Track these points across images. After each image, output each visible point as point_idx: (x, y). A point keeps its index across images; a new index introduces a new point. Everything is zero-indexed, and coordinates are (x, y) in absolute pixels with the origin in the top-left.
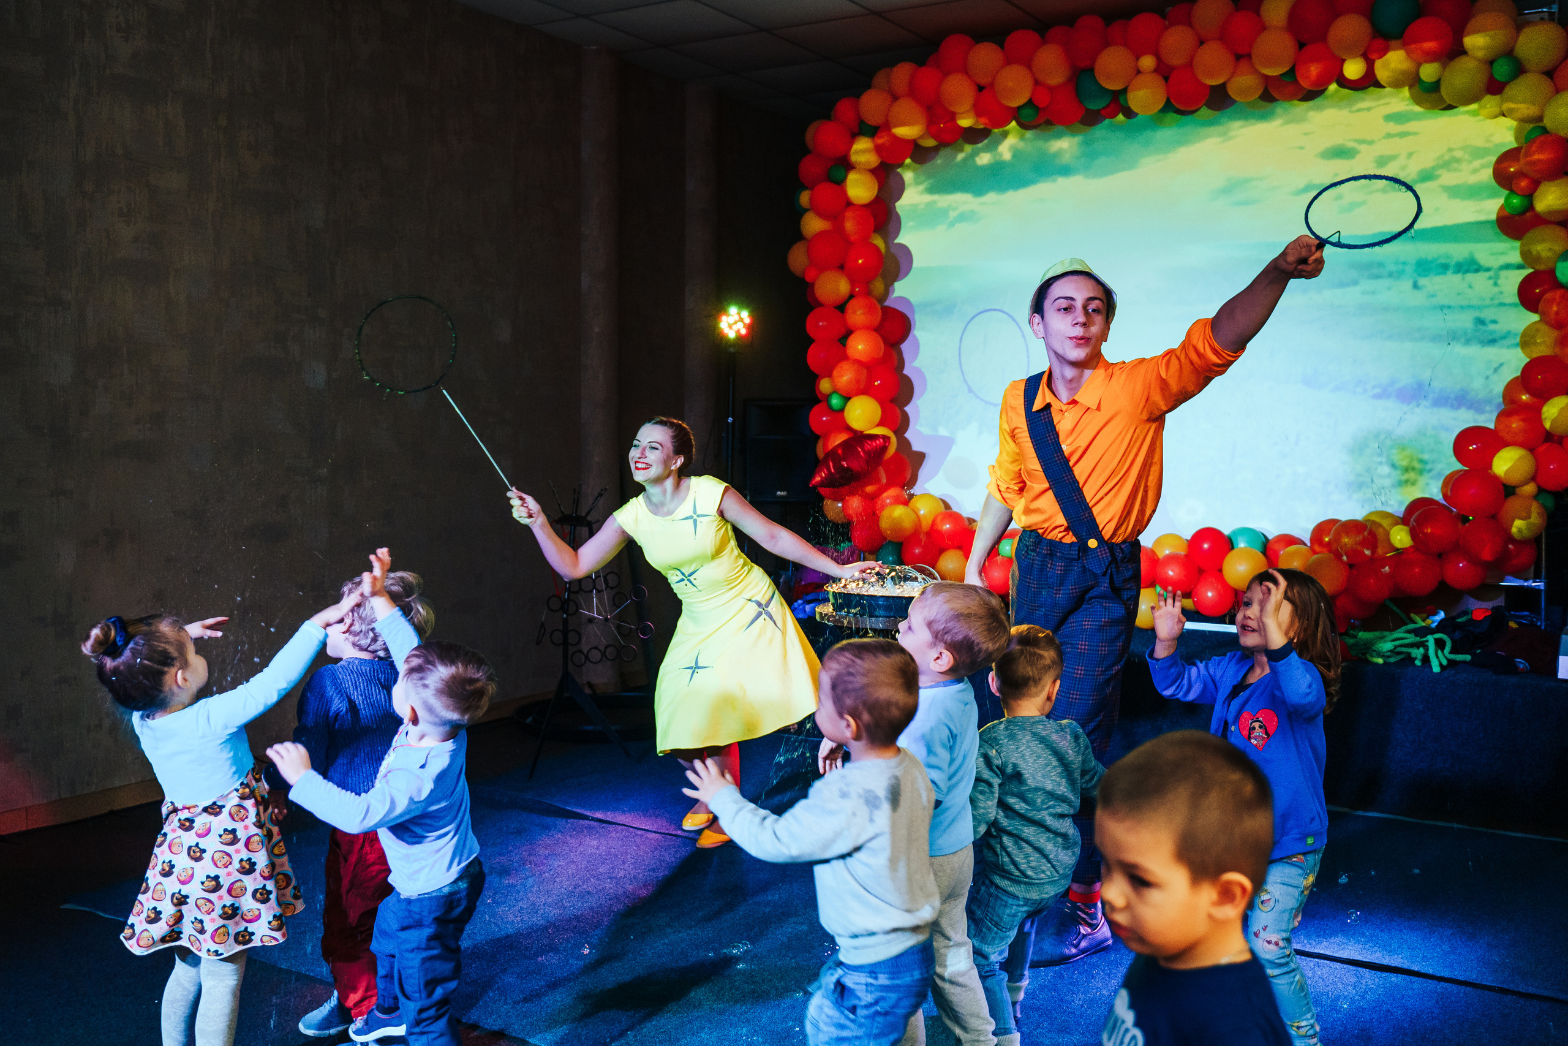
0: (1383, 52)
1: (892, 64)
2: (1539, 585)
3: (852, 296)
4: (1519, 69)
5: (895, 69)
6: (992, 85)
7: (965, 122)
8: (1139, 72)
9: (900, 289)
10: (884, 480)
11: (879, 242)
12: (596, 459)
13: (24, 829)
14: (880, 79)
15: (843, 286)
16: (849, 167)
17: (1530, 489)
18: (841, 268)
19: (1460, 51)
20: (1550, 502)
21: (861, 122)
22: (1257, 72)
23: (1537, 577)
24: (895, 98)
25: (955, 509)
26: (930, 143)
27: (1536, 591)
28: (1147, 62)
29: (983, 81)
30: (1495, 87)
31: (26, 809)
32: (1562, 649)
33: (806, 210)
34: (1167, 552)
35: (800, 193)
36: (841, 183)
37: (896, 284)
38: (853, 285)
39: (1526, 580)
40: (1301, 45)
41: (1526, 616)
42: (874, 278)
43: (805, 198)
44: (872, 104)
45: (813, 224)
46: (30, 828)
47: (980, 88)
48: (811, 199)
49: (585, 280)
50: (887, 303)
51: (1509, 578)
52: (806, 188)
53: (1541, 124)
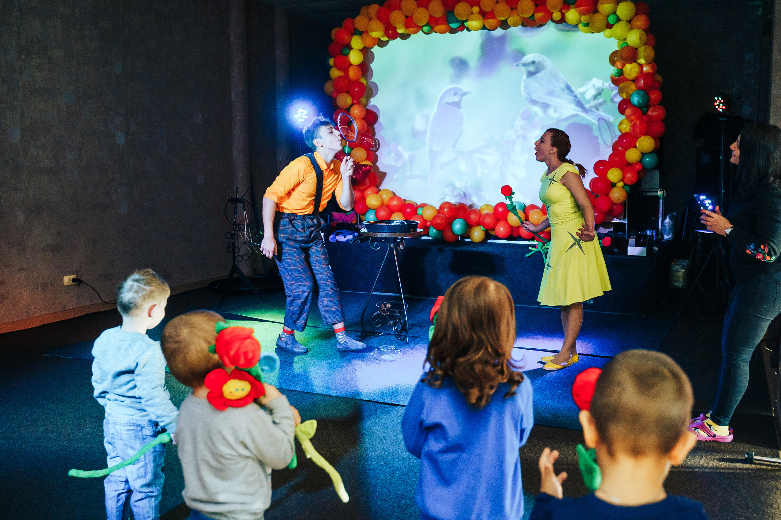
0: (568, 9)
1: (369, 4)
2: (626, 222)
3: (353, 104)
4: (618, 20)
5: (370, 6)
6: (411, 17)
7: (400, 31)
8: (472, 13)
9: (373, 101)
10: (368, 184)
11: (363, 81)
12: (241, 175)
13: (9, 331)
14: (363, 10)
15: (349, 100)
16: (350, 48)
17: (621, 184)
18: (348, 92)
19: (596, 11)
20: (627, 188)
21: (356, 29)
22: (519, 15)
23: (624, 219)
24: (370, 20)
25: (398, 195)
26: (385, 39)
27: (624, 224)
28: (476, 9)
29: (408, 14)
30: (609, 26)
31: (10, 323)
32: (629, 244)
33: (332, 67)
34: (486, 212)
35: (329, 60)
36: (347, 55)
37: (371, 99)
38: (353, 100)
39: (621, 219)
40: (536, 6)
41: (621, 234)
42: (361, 96)
43: (331, 61)
44: (360, 22)
45: (335, 73)
46: (11, 331)
47: (407, 17)
48: (335, 62)
49: (233, 96)
50: (367, 107)
51: (615, 219)
52: (332, 57)
53: (626, 41)
